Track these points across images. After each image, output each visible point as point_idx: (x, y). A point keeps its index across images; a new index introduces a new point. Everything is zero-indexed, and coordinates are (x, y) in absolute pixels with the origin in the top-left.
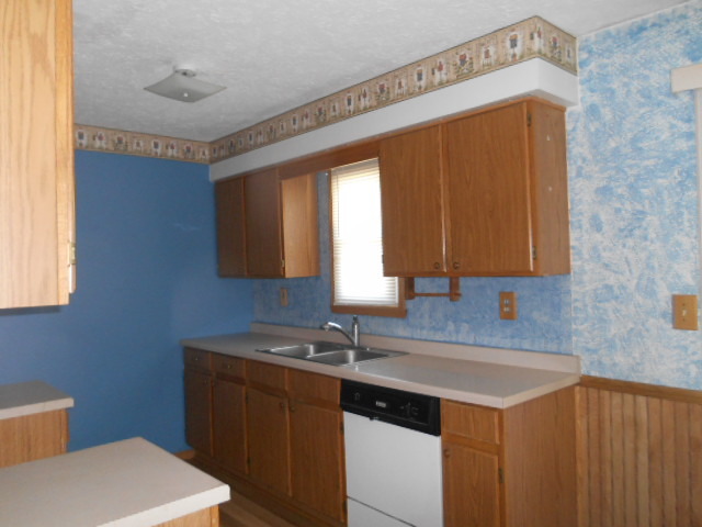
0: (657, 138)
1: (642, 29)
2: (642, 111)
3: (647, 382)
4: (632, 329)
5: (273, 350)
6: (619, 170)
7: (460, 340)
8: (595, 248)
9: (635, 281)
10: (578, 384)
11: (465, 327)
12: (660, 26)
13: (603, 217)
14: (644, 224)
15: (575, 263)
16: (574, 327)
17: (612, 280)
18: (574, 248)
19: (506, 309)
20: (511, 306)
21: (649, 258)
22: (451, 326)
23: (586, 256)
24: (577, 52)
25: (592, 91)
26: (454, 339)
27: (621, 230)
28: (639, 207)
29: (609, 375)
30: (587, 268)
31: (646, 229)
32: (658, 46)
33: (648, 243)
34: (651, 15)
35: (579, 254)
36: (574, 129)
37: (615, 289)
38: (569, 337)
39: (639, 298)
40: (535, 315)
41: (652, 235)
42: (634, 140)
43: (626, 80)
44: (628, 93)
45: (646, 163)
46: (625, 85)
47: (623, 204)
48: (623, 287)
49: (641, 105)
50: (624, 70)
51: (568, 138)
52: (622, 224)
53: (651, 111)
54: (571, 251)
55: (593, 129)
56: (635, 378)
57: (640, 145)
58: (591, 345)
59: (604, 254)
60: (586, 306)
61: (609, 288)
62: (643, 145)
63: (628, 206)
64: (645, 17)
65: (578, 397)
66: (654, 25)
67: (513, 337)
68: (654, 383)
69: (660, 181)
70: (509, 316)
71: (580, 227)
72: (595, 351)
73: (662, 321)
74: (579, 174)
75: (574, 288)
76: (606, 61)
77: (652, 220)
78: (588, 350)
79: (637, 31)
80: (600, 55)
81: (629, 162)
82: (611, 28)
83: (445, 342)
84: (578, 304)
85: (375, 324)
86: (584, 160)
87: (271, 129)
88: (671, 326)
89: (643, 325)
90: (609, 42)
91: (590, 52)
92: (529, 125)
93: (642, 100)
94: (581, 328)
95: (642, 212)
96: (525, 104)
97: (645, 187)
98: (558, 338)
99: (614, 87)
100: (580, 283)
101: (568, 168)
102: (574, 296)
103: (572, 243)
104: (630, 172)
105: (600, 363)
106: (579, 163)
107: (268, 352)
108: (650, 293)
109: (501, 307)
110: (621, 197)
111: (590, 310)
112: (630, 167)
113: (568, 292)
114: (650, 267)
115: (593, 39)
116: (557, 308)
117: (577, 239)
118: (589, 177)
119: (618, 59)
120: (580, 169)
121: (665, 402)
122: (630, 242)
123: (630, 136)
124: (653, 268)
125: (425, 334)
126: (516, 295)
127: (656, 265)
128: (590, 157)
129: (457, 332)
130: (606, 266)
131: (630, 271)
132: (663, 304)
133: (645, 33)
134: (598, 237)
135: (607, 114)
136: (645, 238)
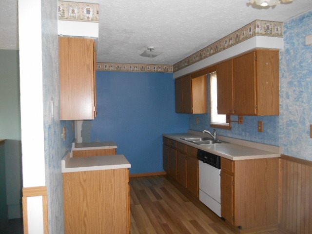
0: (307, 62)
1: (303, 18)
2: (303, 51)
3: (302, 158)
4: (298, 137)
5: (186, 139)
6: (295, 75)
7: (246, 139)
8: (287, 105)
9: (299, 119)
10: (280, 158)
11: (248, 134)
12: (309, 16)
13: (290, 93)
14: (302, 96)
15: (281, 111)
16: (280, 136)
17: (292, 118)
18: (281, 105)
19: (260, 128)
20: (261, 127)
21: (303, 110)
22: (244, 134)
23: (284, 108)
24: (283, 28)
25: (287, 43)
26: (244, 139)
27: (295, 99)
28: (301, 90)
29: (290, 155)
30: (285, 113)
31: (303, 98)
32: (308, 25)
33: (303, 104)
34: (307, 12)
35: (282, 107)
36: (281, 59)
37: (293, 122)
38: (278, 139)
39: (300, 126)
40: (268, 131)
41: (305, 101)
42: (301, 63)
43: (298, 39)
44: (299, 44)
45: (304, 72)
46: (298, 41)
47: (296, 88)
48: (295, 121)
49: (303, 49)
50: (298, 35)
51: (280, 62)
52: (295, 96)
53: (306, 51)
54: (280, 106)
55: (287, 58)
56: (298, 157)
57: (302, 65)
58: (285, 143)
59: (290, 108)
60: (283, 128)
61: (291, 121)
62: (303, 65)
63: (297, 89)
64: (305, 13)
65: (280, 163)
66: (307, 16)
67: (262, 139)
68: (304, 159)
69: (308, 79)
70: (260, 131)
71: (283, 97)
72: (286, 145)
73: (307, 135)
74: (283, 76)
75: (281, 121)
76: (292, 31)
77: (305, 95)
78: (284, 145)
79: (302, 19)
80: (290, 29)
81: (299, 71)
82: (294, 18)
83: (242, 139)
84: (281, 127)
85: (222, 132)
86: (284, 71)
87: (188, 61)
88: (309, 137)
89: (301, 136)
90: (293, 23)
91: (287, 28)
92: (256, 60)
93: (303, 47)
94: (282, 136)
95: (302, 91)
96: (255, 52)
97: (303, 82)
98: (275, 139)
99: (294, 41)
100: (282, 119)
101: (280, 73)
102: (280, 124)
103: (280, 103)
104: (299, 76)
105: (287, 150)
106: (283, 72)
107: (184, 139)
108: (304, 124)
109: (258, 127)
110: (295, 85)
111: (285, 129)
112: (299, 73)
113: (278, 122)
114: (304, 113)
115: (288, 22)
116: (275, 128)
117: (282, 102)
118: (286, 78)
119: (296, 30)
120: (283, 74)
121: (306, 166)
122: (298, 104)
123: (299, 61)
124: (304, 114)
125: (236, 136)
126: (263, 122)
127: (306, 113)
128: (286, 69)
129: (246, 136)
130: (290, 112)
131: (298, 115)
132: (307, 128)
133: (304, 20)
134: (288, 101)
135: (292, 52)
136: (302, 102)
